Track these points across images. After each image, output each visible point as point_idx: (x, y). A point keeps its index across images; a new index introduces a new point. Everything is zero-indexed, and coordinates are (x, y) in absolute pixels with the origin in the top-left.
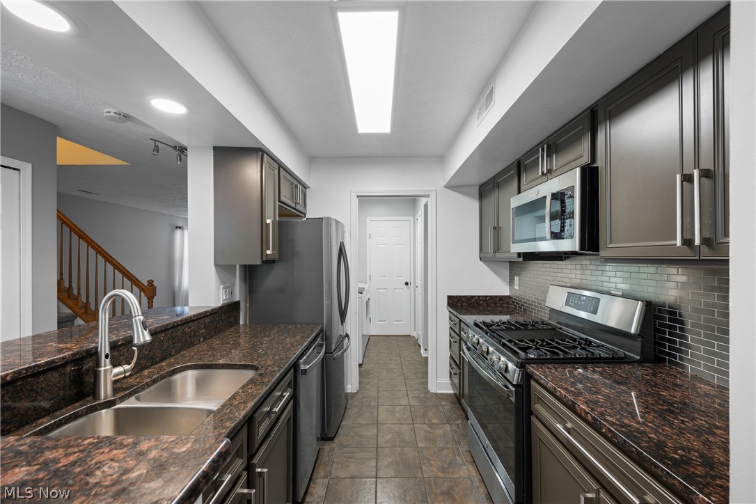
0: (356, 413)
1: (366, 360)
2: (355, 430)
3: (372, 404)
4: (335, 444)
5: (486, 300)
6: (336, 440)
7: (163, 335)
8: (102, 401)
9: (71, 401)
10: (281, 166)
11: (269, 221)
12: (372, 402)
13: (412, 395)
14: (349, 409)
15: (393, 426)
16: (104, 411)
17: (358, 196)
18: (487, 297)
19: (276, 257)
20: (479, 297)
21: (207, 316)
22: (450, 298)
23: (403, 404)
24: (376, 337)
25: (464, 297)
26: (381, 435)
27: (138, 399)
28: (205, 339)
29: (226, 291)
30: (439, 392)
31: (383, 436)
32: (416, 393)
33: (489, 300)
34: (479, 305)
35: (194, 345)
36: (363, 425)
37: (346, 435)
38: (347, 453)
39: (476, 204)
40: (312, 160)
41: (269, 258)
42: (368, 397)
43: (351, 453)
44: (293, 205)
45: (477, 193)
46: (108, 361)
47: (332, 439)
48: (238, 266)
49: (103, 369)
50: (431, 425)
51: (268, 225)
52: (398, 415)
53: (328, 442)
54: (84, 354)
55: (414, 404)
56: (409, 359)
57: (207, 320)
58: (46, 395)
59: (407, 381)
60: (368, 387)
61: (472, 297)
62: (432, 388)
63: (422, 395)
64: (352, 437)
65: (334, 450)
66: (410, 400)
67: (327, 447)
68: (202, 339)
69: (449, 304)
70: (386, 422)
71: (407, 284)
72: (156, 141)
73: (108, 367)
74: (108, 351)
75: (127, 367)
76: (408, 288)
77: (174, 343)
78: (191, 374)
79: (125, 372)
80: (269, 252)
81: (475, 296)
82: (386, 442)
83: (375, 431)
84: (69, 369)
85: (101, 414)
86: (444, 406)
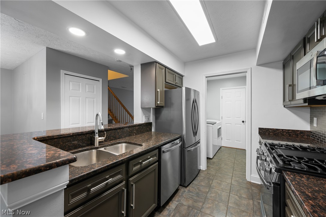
0: (201, 179)
1: (215, 157)
2: (198, 187)
3: (211, 178)
4: (186, 190)
5: (289, 132)
6: (188, 188)
7: (119, 130)
8: (96, 147)
9: (88, 145)
10: (166, 67)
11: (159, 90)
12: (211, 177)
13: (235, 179)
14: (199, 177)
15: (218, 190)
16: (94, 150)
17: (206, 77)
18: (290, 130)
19: (163, 105)
20: (283, 130)
21: (137, 126)
22: (260, 129)
23: (228, 182)
24: (225, 148)
25: (271, 129)
26: (210, 193)
27: (105, 149)
28: (136, 134)
29: (146, 118)
30: (252, 181)
31: (211, 193)
32: (237, 179)
33: (291, 132)
34: (283, 135)
35: (131, 136)
36: (202, 186)
37: (193, 187)
38: (190, 195)
39: (281, 73)
40: (185, 64)
41: (159, 105)
42: (210, 174)
43: (193, 196)
44: (175, 84)
45: (281, 65)
46: (97, 134)
47: (186, 187)
48: (152, 108)
49: (96, 137)
50: (240, 197)
51: (158, 91)
52: (223, 186)
53: (184, 188)
54: (92, 132)
55: (234, 184)
56: (240, 161)
57: (137, 128)
58: (81, 141)
59: (234, 171)
60: (211, 169)
61: (277, 129)
62: (248, 179)
63: (241, 181)
64: (195, 189)
65: (185, 192)
66: (232, 181)
67: (182, 190)
68: (135, 134)
69: (260, 133)
70: (215, 188)
71: (243, 122)
72: (131, 66)
73: (97, 137)
74: (97, 132)
75: (103, 138)
76: (244, 124)
77: (123, 134)
78: (124, 145)
79: (102, 139)
80: (159, 103)
81: (279, 129)
82: (211, 197)
83: (208, 190)
84: (88, 135)
85: (93, 151)
86: (253, 190)
